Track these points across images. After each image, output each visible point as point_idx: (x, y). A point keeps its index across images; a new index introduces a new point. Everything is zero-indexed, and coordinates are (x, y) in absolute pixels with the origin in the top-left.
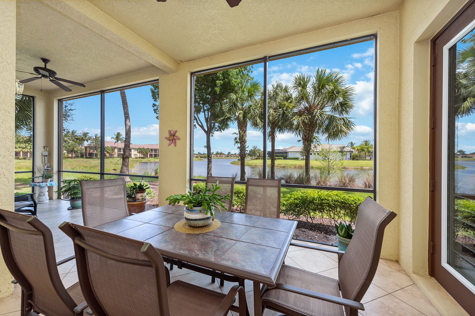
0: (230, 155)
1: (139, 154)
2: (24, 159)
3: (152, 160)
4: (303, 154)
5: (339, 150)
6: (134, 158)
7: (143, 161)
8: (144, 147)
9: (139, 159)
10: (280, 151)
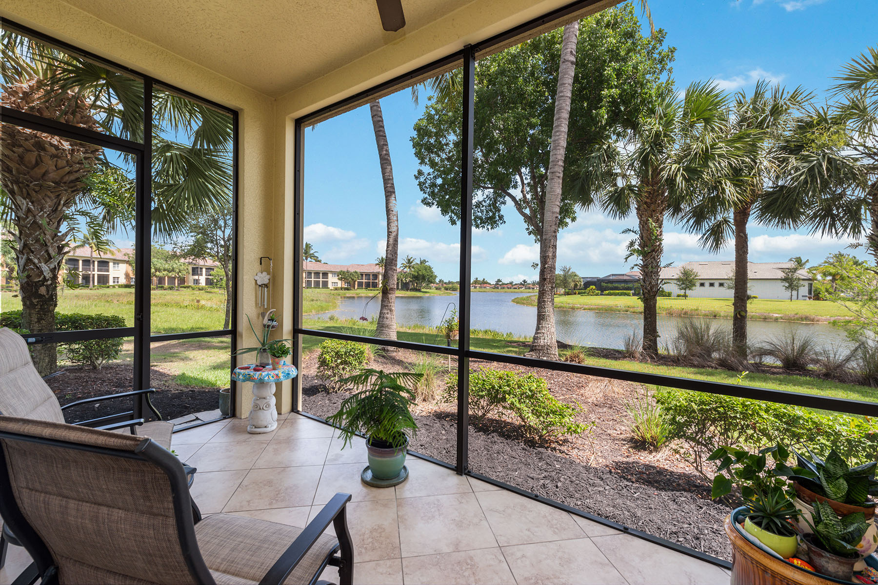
0: (500, 285)
1: (340, 282)
2: (171, 288)
3: (363, 292)
4: (683, 284)
5: (781, 275)
6: (333, 288)
7: (347, 295)
8: (349, 269)
9: (341, 291)
10: (625, 278)
